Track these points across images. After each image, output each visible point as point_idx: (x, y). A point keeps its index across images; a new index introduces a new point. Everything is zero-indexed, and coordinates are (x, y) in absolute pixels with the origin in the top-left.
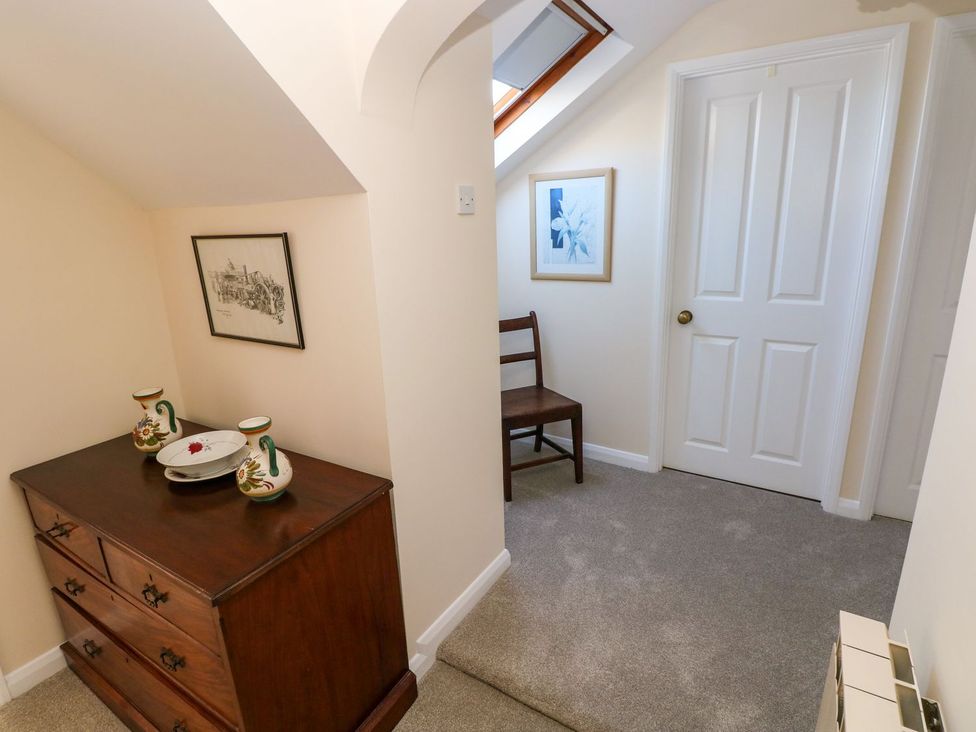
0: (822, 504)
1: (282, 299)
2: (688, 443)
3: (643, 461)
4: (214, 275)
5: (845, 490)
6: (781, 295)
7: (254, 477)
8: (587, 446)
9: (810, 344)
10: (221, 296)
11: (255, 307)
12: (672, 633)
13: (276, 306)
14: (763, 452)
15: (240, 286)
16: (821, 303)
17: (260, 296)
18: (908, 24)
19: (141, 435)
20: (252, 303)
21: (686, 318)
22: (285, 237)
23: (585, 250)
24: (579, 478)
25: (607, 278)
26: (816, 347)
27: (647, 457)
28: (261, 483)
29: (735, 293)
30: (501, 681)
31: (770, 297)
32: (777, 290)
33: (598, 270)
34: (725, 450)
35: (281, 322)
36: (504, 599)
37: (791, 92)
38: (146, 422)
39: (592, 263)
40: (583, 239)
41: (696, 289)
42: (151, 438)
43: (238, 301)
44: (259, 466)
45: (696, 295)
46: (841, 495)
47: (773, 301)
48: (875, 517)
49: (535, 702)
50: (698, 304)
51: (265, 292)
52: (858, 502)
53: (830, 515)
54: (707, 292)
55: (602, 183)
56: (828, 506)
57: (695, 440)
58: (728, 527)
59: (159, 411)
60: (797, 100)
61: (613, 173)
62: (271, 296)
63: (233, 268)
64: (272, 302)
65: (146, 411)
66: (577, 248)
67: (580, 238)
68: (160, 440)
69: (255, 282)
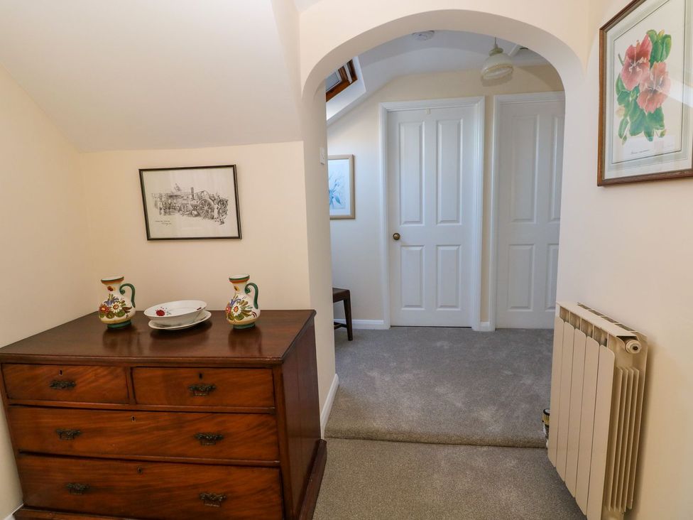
0: (473, 328)
1: (225, 207)
2: (403, 309)
3: (380, 323)
4: (158, 196)
5: (483, 318)
6: (442, 222)
7: (246, 309)
8: (354, 321)
9: (457, 246)
10: (162, 211)
11: (198, 215)
12: (440, 390)
13: (219, 212)
14: (441, 307)
15: (185, 202)
16: (460, 224)
17: (205, 207)
18: (484, 97)
19: (112, 309)
20: (196, 213)
21: (397, 237)
22: (233, 167)
23: (339, 201)
24: (350, 337)
25: (353, 217)
26: (461, 247)
27: (382, 321)
28: (250, 313)
29: (420, 222)
30: (372, 433)
31: (437, 223)
32: (440, 219)
33: (347, 212)
34: (423, 309)
35: (223, 223)
36: (346, 399)
37: (437, 122)
38: (114, 300)
39: (342, 208)
40: (338, 195)
41: (401, 222)
42: (121, 311)
43: (181, 212)
44: (247, 303)
45: (400, 224)
46: (481, 321)
47: (439, 225)
48: (496, 329)
49: (395, 436)
50: (403, 229)
51: (209, 204)
52: (489, 323)
53: (477, 333)
54: (406, 222)
55: (347, 163)
56: (475, 328)
57: (406, 306)
58: (439, 344)
59: (122, 292)
60: (440, 126)
61: (353, 157)
62: (216, 206)
63: (179, 190)
64: (216, 211)
65: (111, 293)
66: (334, 200)
67: (336, 194)
68: (127, 312)
69: (200, 198)
